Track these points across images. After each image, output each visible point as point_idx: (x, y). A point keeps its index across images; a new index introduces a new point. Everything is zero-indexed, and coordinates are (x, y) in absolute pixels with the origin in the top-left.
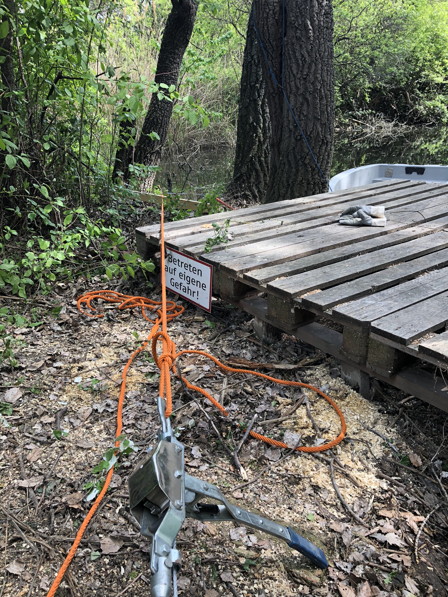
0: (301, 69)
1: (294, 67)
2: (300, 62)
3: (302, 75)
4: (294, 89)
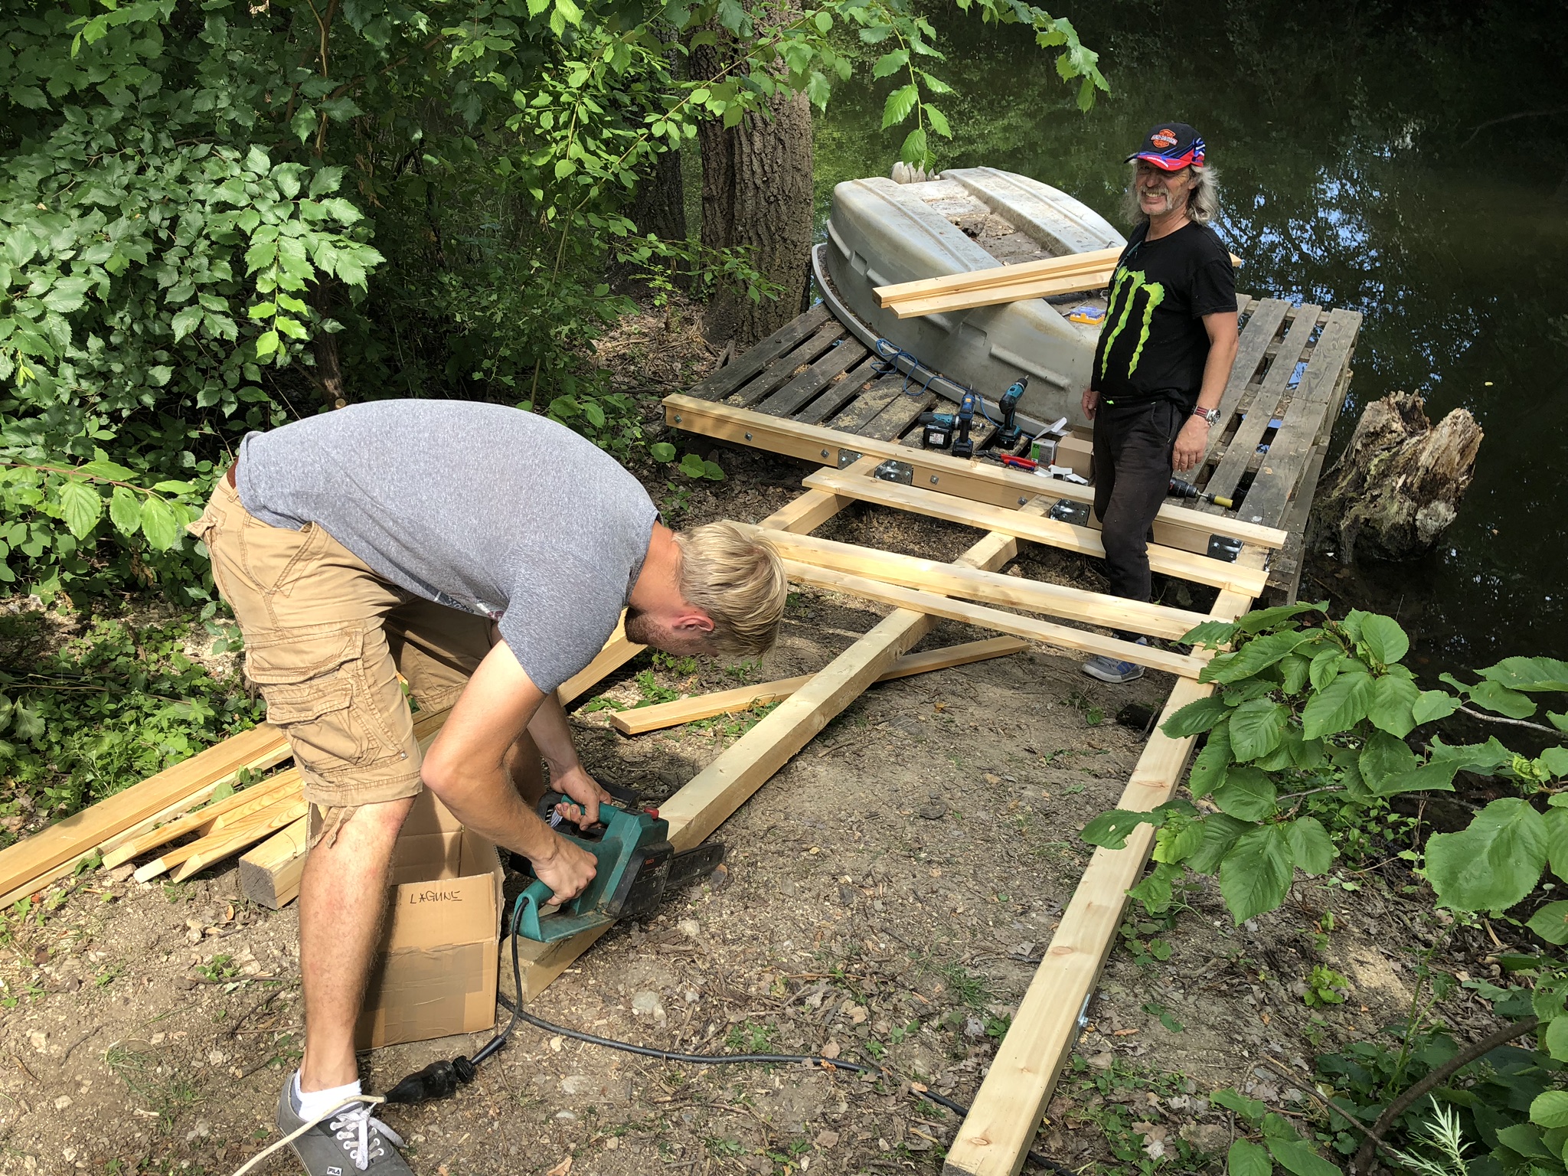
4: (760, 124)
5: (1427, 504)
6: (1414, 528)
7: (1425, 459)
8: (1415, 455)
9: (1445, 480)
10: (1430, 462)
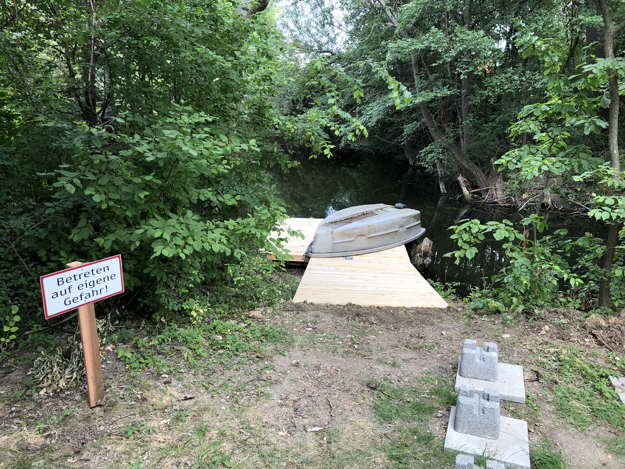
5: (426, 258)
6: (424, 264)
7: (422, 249)
8: (420, 249)
9: (428, 253)
10: (424, 249)
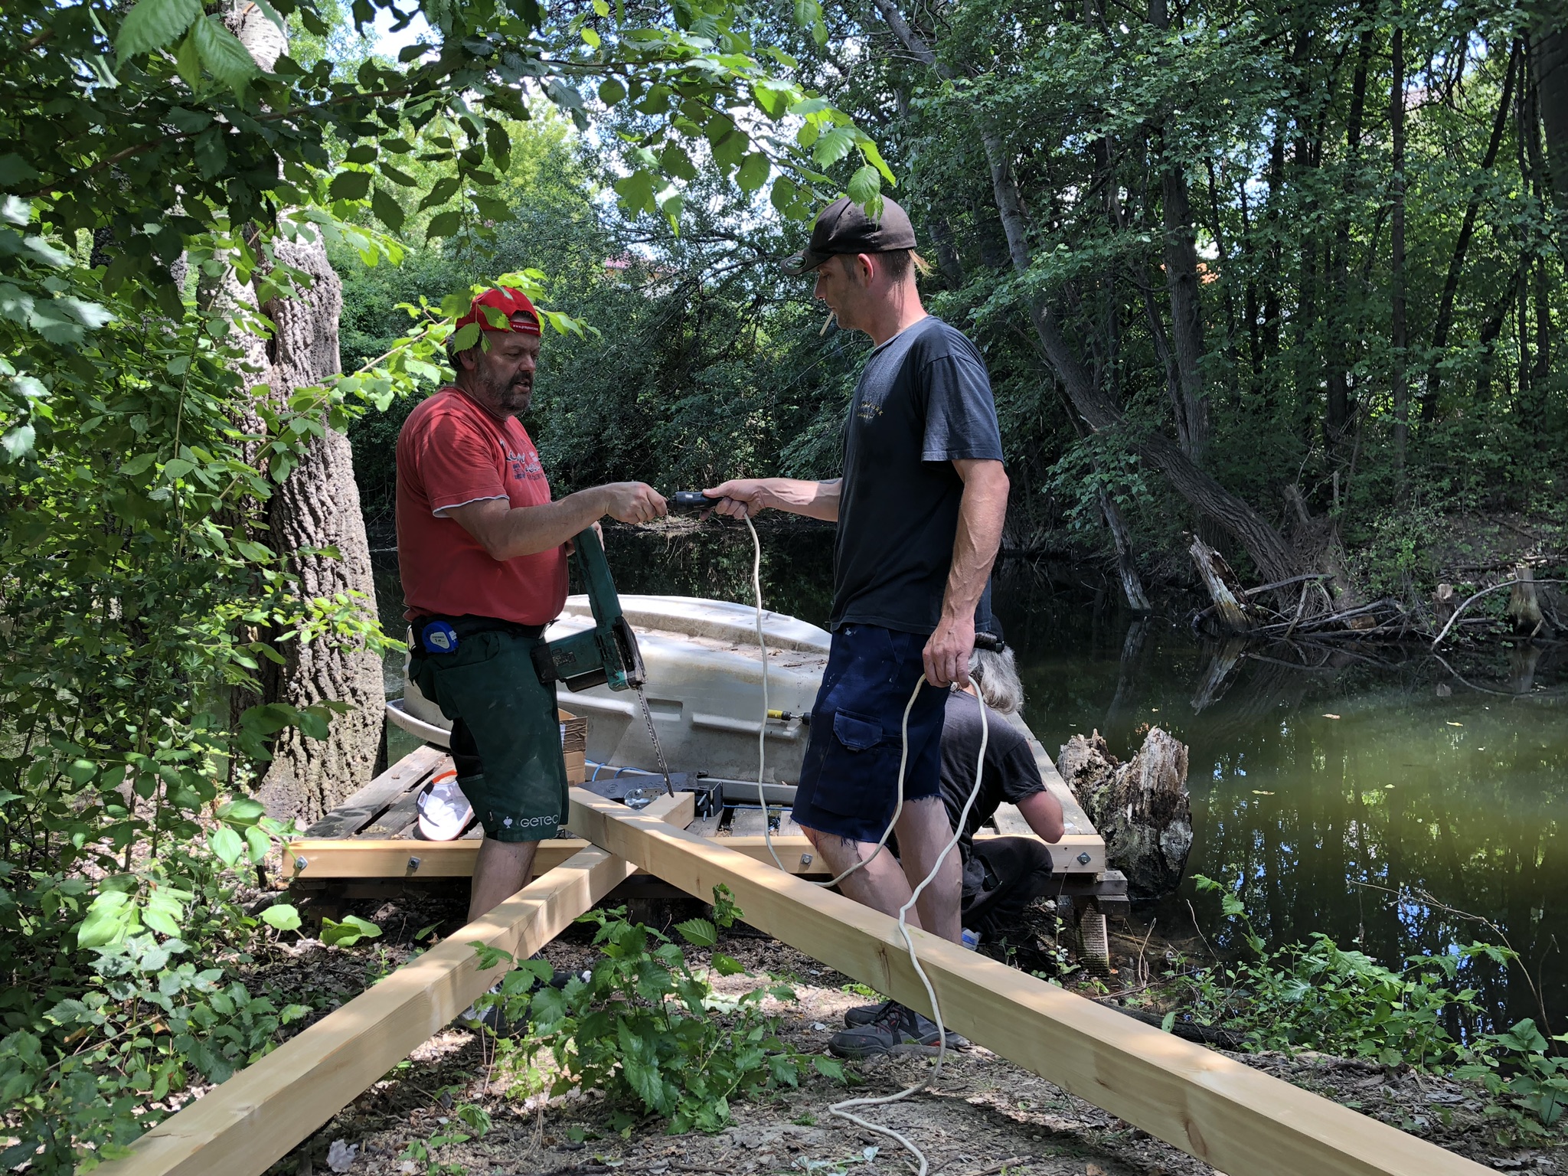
0: (322, 524)
1: (308, 521)
2: (320, 513)
3: (327, 535)
5: (1166, 827)
6: (1162, 857)
7: (1144, 782)
8: (1133, 782)
9: (1173, 798)
